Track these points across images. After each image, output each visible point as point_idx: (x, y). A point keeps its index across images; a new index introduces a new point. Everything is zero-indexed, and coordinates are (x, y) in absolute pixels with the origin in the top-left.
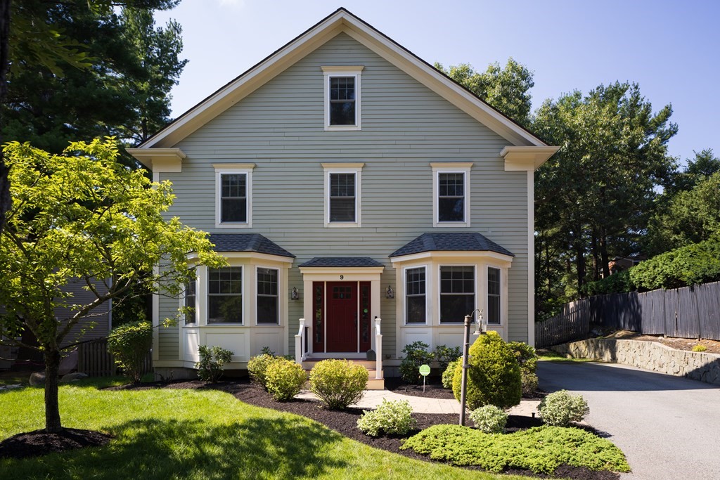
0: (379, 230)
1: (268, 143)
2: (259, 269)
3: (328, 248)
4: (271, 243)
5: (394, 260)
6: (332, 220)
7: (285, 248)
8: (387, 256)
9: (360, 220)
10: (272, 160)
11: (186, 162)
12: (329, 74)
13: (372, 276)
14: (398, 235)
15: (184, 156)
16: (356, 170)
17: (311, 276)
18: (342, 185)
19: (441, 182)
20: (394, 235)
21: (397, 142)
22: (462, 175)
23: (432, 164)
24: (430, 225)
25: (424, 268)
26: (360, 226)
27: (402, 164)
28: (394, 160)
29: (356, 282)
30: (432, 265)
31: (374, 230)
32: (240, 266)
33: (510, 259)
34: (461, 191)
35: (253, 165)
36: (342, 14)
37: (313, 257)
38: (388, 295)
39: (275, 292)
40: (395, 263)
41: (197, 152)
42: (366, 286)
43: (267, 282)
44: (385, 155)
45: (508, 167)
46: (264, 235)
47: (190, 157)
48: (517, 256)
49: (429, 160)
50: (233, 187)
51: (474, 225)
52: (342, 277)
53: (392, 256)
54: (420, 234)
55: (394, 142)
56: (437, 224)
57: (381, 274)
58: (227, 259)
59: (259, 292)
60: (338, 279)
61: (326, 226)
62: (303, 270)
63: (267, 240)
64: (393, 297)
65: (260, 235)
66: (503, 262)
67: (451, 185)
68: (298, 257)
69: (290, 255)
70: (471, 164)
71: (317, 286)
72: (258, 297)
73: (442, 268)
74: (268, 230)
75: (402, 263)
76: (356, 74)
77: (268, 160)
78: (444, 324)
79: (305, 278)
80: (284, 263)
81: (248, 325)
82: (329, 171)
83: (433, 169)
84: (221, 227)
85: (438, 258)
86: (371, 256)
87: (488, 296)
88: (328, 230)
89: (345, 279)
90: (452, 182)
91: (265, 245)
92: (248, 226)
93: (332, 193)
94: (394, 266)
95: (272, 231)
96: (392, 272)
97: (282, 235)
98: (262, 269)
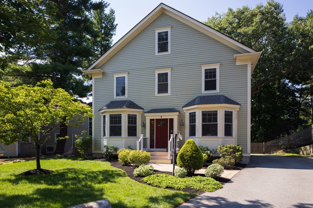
0: (178, 96)
1: (133, 63)
2: (128, 115)
3: (157, 105)
4: (134, 104)
5: (184, 109)
6: (159, 93)
7: (140, 106)
8: (181, 107)
9: (170, 93)
10: (135, 70)
11: (104, 74)
12: (157, 31)
13: (174, 116)
14: (186, 98)
15: (103, 71)
16: (168, 71)
17: (149, 117)
18: (163, 78)
19: (206, 73)
20: (185, 98)
21: (186, 57)
22: (215, 69)
23: (201, 65)
24: (201, 93)
25: (195, 112)
26: (170, 95)
27: (188, 67)
28: (185, 65)
29: (168, 119)
30: (199, 110)
31: (176, 96)
32: (121, 114)
33: (238, 106)
34: (215, 76)
35: (128, 73)
36: (162, 6)
37: (151, 109)
38: (181, 124)
39: (136, 123)
40: (185, 110)
41: (107, 69)
42: (172, 120)
43: (132, 119)
44: (181, 64)
45: (237, 64)
46: (132, 101)
47: (105, 71)
48: (242, 105)
49: (200, 63)
50: (121, 82)
51: (221, 92)
52: (161, 117)
53: (184, 107)
54: (196, 97)
55: (185, 57)
56: (204, 92)
57: (178, 115)
58: (116, 111)
59: (128, 124)
60: (160, 118)
61: (156, 95)
62: (146, 115)
63: (132, 102)
64: (183, 125)
65: (130, 101)
66: (235, 108)
67: (210, 75)
68: (145, 109)
69: (142, 108)
70: (220, 64)
71: (151, 120)
72: (128, 126)
73: (203, 112)
74: (133, 99)
75: (188, 110)
76: (169, 30)
77: (133, 70)
78: (204, 137)
79: (147, 118)
80: (139, 112)
81: (124, 137)
82: (157, 72)
83: (202, 68)
84: (116, 98)
85: (200, 107)
86: (175, 108)
87: (225, 124)
88: (157, 97)
89: (163, 118)
90: (211, 72)
91: (131, 105)
92: (126, 97)
93: (159, 82)
94: (184, 111)
95: (135, 99)
96: (183, 114)
97: (139, 100)
98: (130, 115)
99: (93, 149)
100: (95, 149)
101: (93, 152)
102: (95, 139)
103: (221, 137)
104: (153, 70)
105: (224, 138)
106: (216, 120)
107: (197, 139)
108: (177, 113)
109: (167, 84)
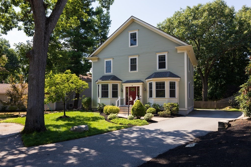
0: (143, 72)
1: (116, 52)
2: (112, 84)
4: (117, 77)
5: (146, 80)
6: (131, 70)
7: (120, 78)
8: (145, 79)
9: (138, 70)
11: (98, 59)
12: (130, 33)
13: (140, 85)
14: (147, 73)
15: (98, 57)
16: (137, 57)
17: (125, 85)
18: (133, 61)
19: (159, 58)
20: (146, 73)
21: (147, 48)
22: (165, 55)
23: (156, 53)
24: (156, 70)
25: (152, 83)
26: (138, 72)
27: (149, 54)
28: (146, 53)
29: (136, 87)
30: (154, 81)
31: (141, 73)
33: (179, 79)
34: (165, 60)
35: (112, 58)
36: (132, 17)
37: (126, 80)
38: (145, 90)
39: (117, 90)
40: (147, 81)
41: (101, 56)
42: (138, 87)
43: (115, 87)
44: (144, 52)
45: (178, 52)
47: (99, 57)
48: (181, 77)
49: (155, 52)
50: (108, 63)
51: (168, 69)
52: (132, 85)
53: (146, 79)
54: (153, 73)
55: (146, 48)
56: (158, 70)
58: (105, 82)
59: (113, 90)
61: (129, 72)
62: (123, 84)
63: (115, 76)
65: (114, 76)
66: (177, 80)
67: (162, 59)
68: (123, 80)
69: (121, 80)
70: (167, 52)
71: (127, 88)
73: (156, 82)
74: (116, 74)
75: (148, 81)
76: (137, 32)
77: (116, 57)
78: (157, 98)
79: (124, 86)
80: (119, 82)
81: (110, 98)
82: (130, 58)
83: (157, 55)
84: (106, 74)
85: (154, 80)
86: (141, 80)
87: (170, 90)
88: (130, 73)
89: (133, 86)
90: (162, 57)
91: (115, 78)
92: (111, 73)
93: (131, 63)
96: (146, 84)
97: (119, 75)
98: (113, 84)
99: (92, 105)
100: (94, 105)
101: (92, 107)
103: (167, 98)
104: (127, 56)
105: (169, 98)
106: (164, 87)
107: (153, 99)
108: (142, 83)
109: (136, 65)
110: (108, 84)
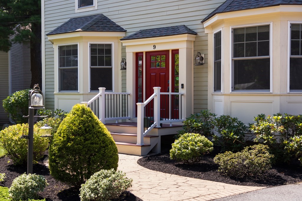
2: (92, 45)
3: (150, 20)
5: (205, 25)
7: (119, 24)
8: (199, 22)
13: (180, 43)
25: (221, 32)
29: (168, 51)
30: (226, 26)
32: (77, 44)
37: (138, 29)
40: (206, 28)
43: (101, 55)
46: (105, 14)
52: (155, 47)
53: (204, 21)
59: (92, 64)
60: (151, 49)
62: (126, 43)
63: (105, 18)
65: (101, 15)
68: (128, 30)
69: (122, 30)
74: (107, 10)
75: (213, 27)
78: (236, 92)
79: (128, 50)
81: (81, 92)
86: (185, 24)
89: (158, 48)
91: (102, 23)
94: (206, 31)
95: (111, 10)
96: (204, 38)
97: (117, 13)
98: (95, 45)
102: (48, 97)
103: (277, 92)
105: (288, 95)
107: (222, 98)
110: (77, 45)
